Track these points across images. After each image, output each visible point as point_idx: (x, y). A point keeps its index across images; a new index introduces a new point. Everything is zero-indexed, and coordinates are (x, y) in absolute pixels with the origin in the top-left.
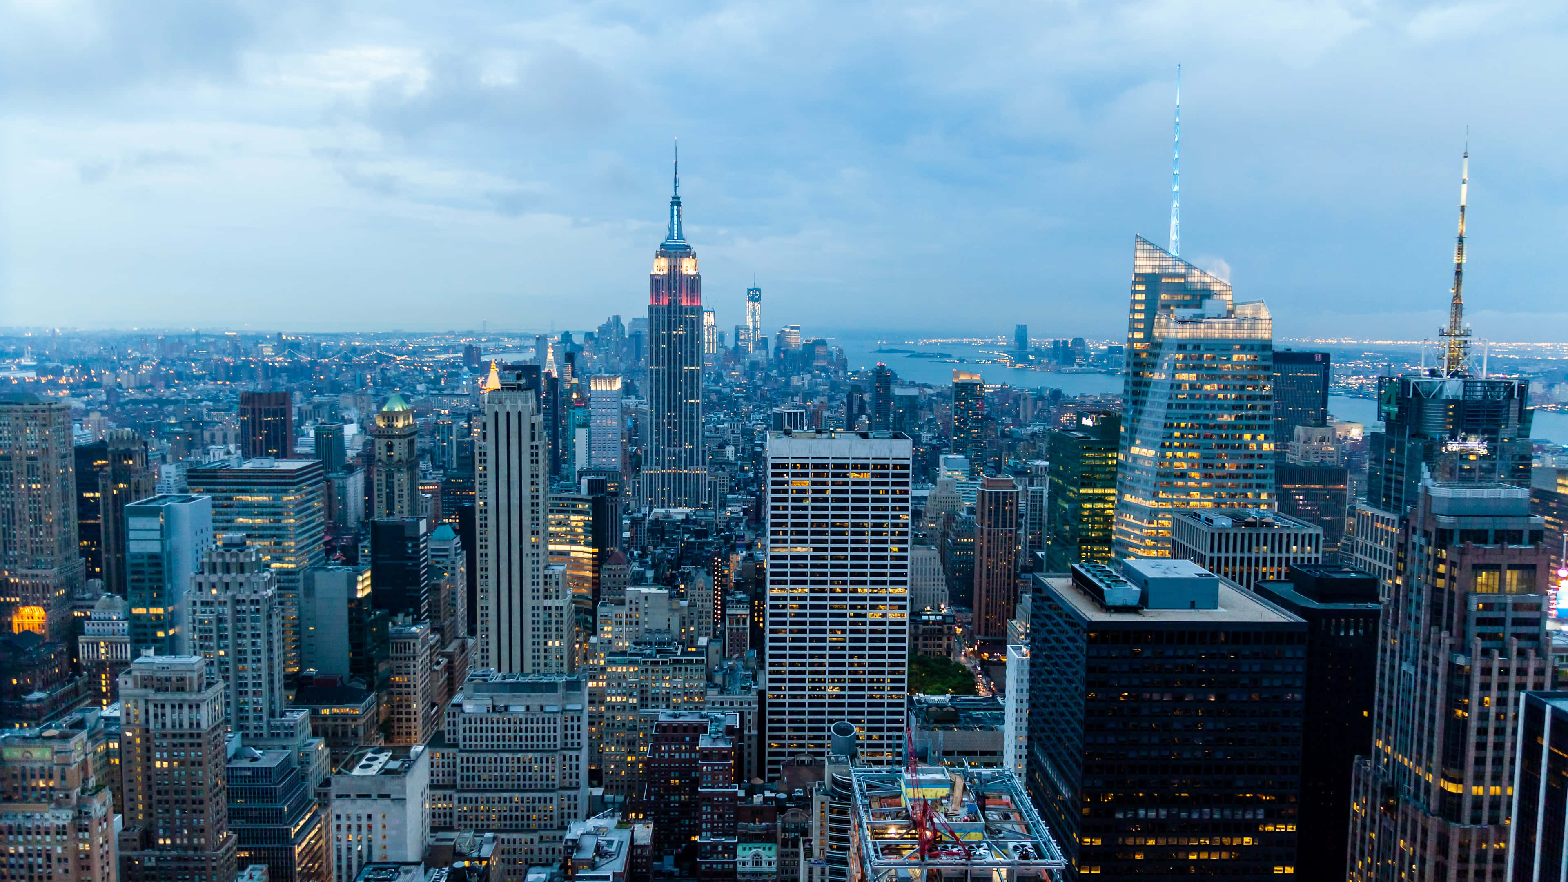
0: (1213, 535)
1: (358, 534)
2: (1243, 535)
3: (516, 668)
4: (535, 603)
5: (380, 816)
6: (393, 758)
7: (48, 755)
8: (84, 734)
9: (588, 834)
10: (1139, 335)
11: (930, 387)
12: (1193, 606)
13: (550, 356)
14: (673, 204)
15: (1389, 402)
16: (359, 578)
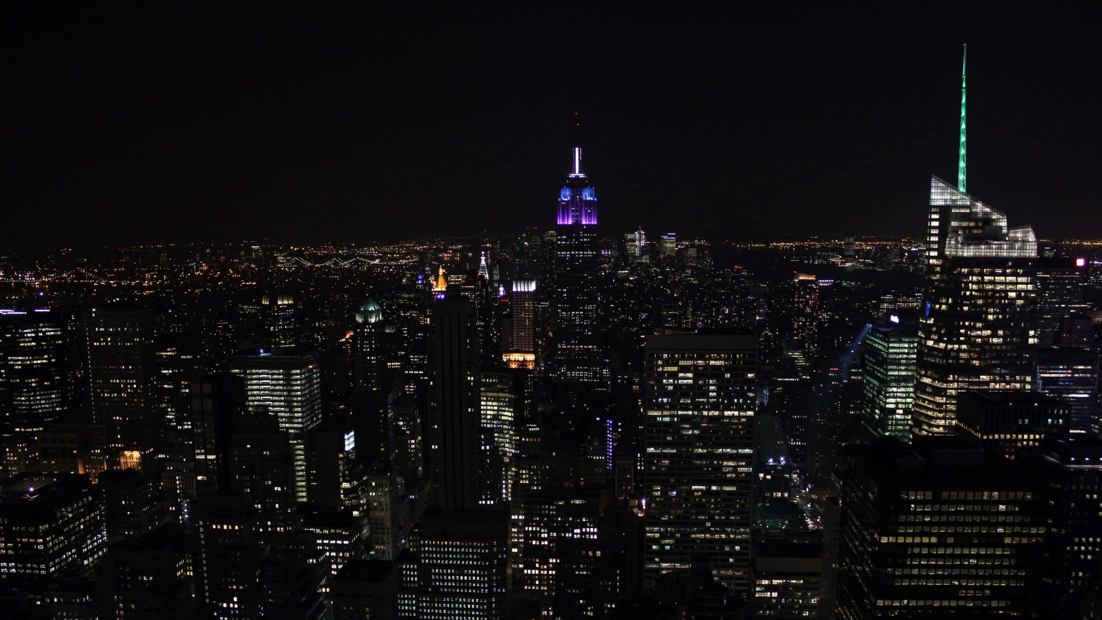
2: (1010, 411)
10: (934, 254)
16: (346, 437)
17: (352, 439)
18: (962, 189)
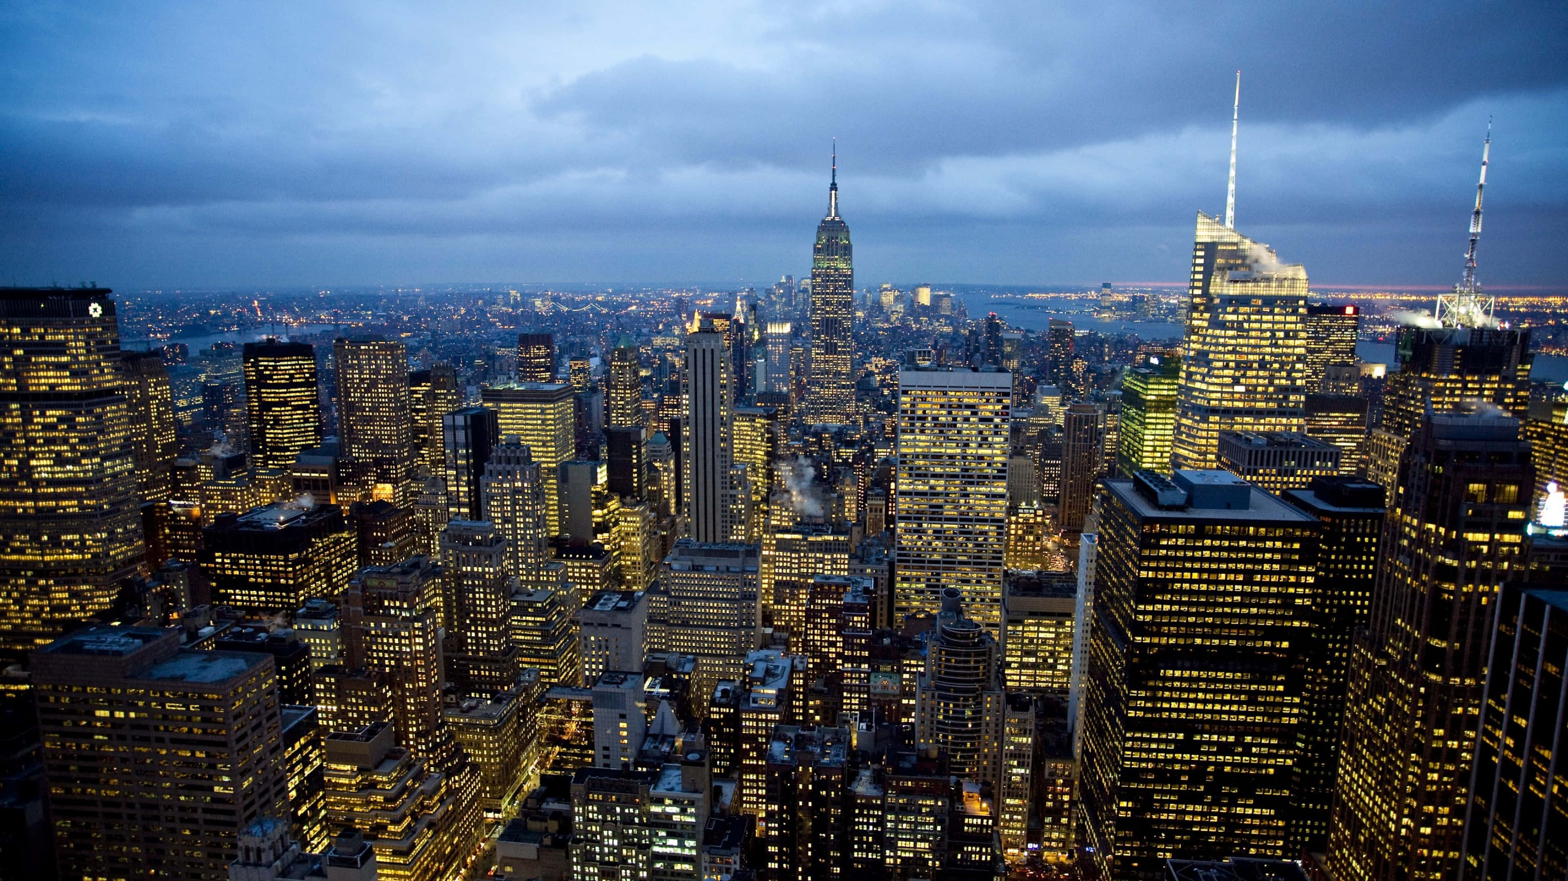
0: (1251, 452)
1: (599, 439)
2: (1275, 452)
3: (710, 540)
4: (724, 492)
5: (614, 640)
6: (622, 599)
7: (394, 584)
8: (417, 572)
9: (760, 660)
10: (1198, 292)
11: (1033, 332)
12: (1229, 507)
13: (738, 308)
14: (831, 189)
15: (1405, 348)
16: (599, 470)
17: (605, 473)
18: (1229, 225)
